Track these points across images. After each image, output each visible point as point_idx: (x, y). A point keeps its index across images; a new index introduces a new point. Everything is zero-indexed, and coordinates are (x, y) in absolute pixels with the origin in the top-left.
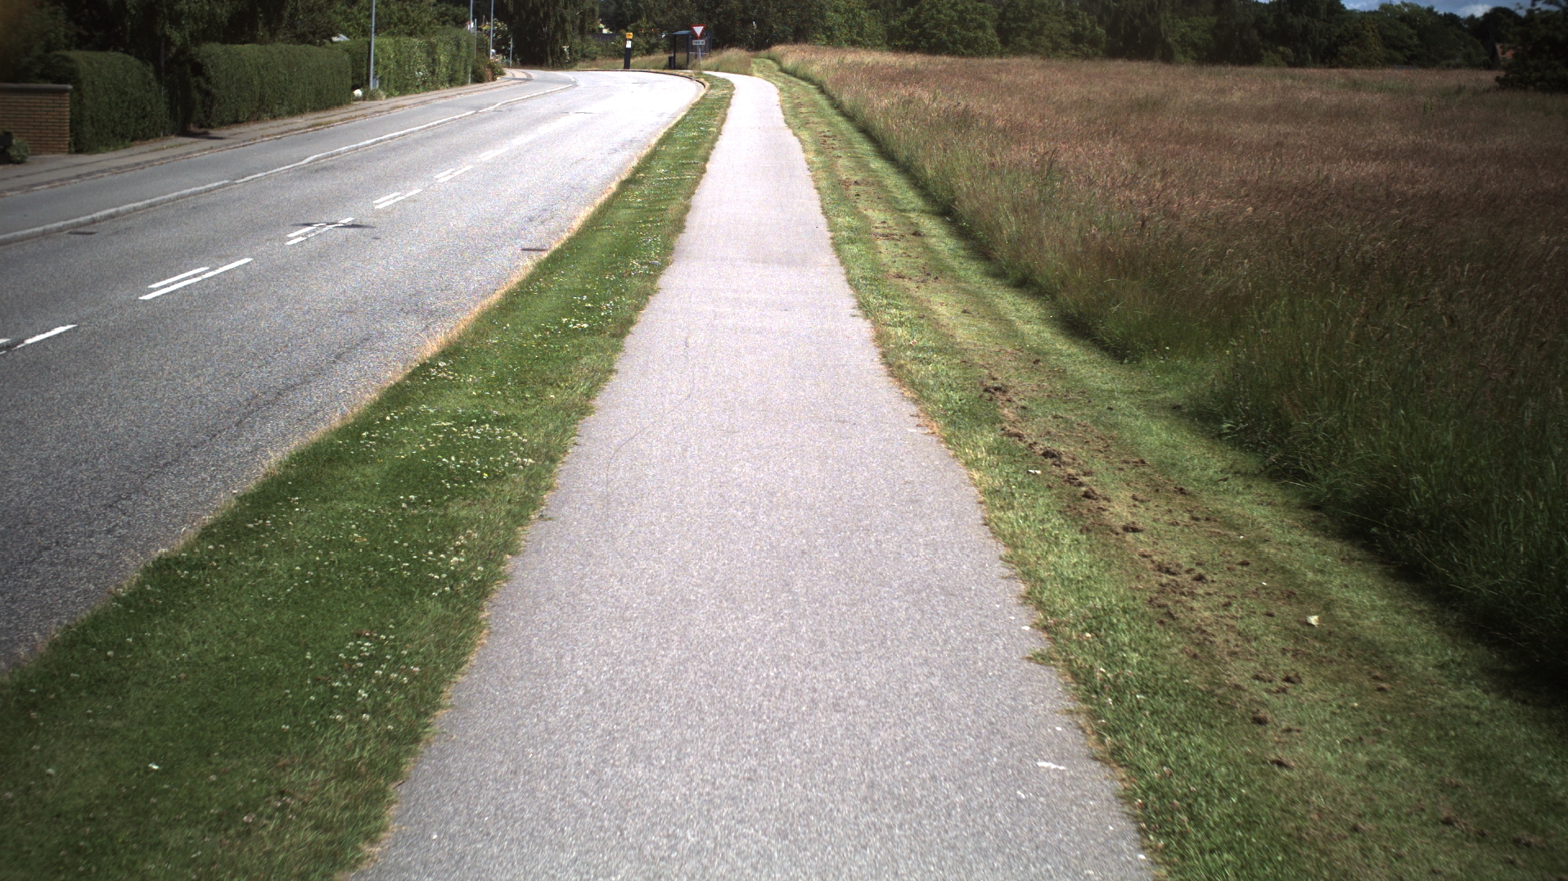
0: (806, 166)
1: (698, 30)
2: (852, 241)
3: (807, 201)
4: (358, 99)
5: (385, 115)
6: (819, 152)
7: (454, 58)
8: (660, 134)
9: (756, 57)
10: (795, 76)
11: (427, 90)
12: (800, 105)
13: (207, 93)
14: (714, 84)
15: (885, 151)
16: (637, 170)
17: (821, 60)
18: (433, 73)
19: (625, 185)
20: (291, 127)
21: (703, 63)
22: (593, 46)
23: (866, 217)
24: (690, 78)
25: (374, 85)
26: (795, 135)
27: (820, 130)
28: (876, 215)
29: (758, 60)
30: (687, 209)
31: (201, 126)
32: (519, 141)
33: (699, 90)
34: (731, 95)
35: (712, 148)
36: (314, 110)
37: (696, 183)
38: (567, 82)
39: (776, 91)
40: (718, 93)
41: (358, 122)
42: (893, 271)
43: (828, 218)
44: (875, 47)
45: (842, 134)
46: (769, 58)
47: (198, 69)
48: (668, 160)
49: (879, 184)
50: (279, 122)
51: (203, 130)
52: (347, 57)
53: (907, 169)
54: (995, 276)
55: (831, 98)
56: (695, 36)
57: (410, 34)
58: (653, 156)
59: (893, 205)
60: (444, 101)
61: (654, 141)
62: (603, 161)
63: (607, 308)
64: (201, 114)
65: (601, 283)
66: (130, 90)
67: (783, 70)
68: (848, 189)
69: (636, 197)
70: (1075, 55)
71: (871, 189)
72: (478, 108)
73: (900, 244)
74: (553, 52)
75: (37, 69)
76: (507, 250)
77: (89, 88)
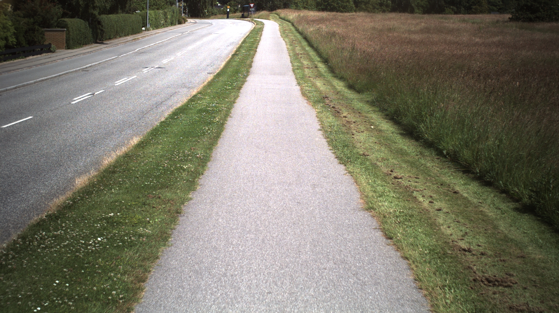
0: (286, 49)
1: (252, 5)
2: (298, 69)
3: (286, 59)
4: (144, 31)
5: (154, 36)
6: (291, 45)
7: (172, 16)
8: (242, 40)
9: (271, 13)
10: (284, 20)
11: (165, 27)
12: (286, 30)
13: (102, 30)
14: (257, 23)
15: (311, 45)
16: (236, 51)
17: (292, 15)
18: (166, 21)
19: (233, 55)
20: (127, 40)
21: (253, 16)
22: (215, 10)
23: (303, 63)
24: (249, 21)
25: (148, 26)
26: (284, 40)
27: (291, 38)
28: (305, 63)
29: (272, 15)
30: (252, 62)
31: (100, 40)
32: (198, 43)
33: (253, 26)
34: (263, 27)
35: (258, 44)
36: (132, 34)
37: (254, 55)
38: (209, 23)
39: (278, 25)
40: (259, 26)
41: (147, 38)
42: (308, 76)
43: (292, 63)
44: (312, 10)
45: (298, 39)
46: (276, 14)
47: (99, 23)
48: (245, 48)
49: (308, 54)
50: (122, 39)
51: (101, 42)
52: (140, 17)
53: (316, 50)
54: (335, 77)
55: (295, 28)
56: (251, 7)
57: (158, 9)
58: (240, 47)
59: (311, 60)
60: (171, 31)
61: (240, 43)
62: (225, 49)
63: (235, 84)
64: (100, 37)
65: (232, 79)
66: (82, 30)
67: (280, 18)
68: (298, 56)
69: (237, 59)
70: (380, 11)
71: (305, 56)
72: (182, 33)
73: (311, 70)
74: (202, 13)
75: (55, 24)
76: (203, 73)
77: (71, 30)
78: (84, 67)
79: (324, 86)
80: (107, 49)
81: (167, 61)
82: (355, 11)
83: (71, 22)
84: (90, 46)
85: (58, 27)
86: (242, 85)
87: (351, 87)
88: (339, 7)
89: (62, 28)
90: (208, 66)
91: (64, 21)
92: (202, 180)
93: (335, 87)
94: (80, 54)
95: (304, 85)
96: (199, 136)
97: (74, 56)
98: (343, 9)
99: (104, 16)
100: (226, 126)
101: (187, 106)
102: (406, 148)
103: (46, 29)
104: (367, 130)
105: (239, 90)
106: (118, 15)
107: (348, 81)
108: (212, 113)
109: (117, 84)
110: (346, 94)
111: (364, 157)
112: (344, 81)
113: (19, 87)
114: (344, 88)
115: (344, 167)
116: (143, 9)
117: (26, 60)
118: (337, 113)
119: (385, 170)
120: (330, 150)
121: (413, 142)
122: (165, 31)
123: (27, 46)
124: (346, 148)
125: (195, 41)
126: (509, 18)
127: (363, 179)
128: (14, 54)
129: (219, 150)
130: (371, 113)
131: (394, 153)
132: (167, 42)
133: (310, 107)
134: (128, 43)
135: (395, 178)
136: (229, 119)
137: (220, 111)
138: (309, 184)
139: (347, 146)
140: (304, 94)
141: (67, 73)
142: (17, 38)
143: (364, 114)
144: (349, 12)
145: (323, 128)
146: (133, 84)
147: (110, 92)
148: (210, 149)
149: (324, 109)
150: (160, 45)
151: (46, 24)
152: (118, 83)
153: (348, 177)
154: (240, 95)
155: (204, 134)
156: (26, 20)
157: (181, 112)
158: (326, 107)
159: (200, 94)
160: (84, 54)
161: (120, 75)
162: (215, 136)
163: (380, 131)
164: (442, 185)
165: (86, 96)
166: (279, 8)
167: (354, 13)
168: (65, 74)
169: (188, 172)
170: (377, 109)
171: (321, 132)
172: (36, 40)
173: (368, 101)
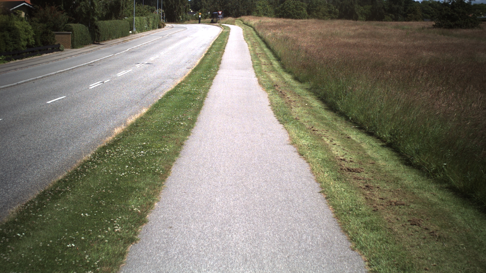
0: (248, 50)
1: (220, 12)
2: (257, 65)
3: (248, 58)
4: (131, 34)
5: (140, 38)
6: (252, 47)
7: (154, 22)
8: (213, 42)
9: (236, 20)
10: (247, 25)
11: (148, 31)
12: (248, 34)
13: (98, 33)
14: (225, 28)
15: (268, 47)
16: (208, 51)
17: (253, 21)
18: (148, 26)
19: (206, 55)
20: (118, 42)
21: (221, 22)
22: (189, 16)
23: (261, 61)
24: (218, 26)
25: (134, 30)
26: (246, 42)
27: (253, 41)
28: (263, 61)
29: (237, 21)
30: (221, 60)
31: (97, 42)
32: (177, 45)
33: (221, 30)
34: (230, 31)
35: (226, 46)
36: (122, 37)
37: (222, 54)
38: (184, 28)
39: (242, 30)
40: (226, 31)
41: (134, 40)
42: (264, 70)
43: (252, 61)
44: (271, 16)
45: (258, 42)
46: (240, 20)
47: (96, 27)
48: (215, 49)
49: (265, 54)
50: (114, 40)
51: (97, 43)
52: (128, 23)
53: (272, 50)
54: (285, 71)
55: (256, 32)
56: (219, 14)
57: (142, 15)
58: (211, 48)
59: (267, 58)
60: (153, 34)
61: (211, 44)
62: (199, 49)
63: (209, 76)
64: (97, 39)
65: (206, 72)
66: (83, 33)
67: (244, 24)
68: (258, 55)
69: (209, 57)
70: (329, 18)
71: (263, 55)
72: (163, 36)
73: (267, 66)
74: (177, 18)
75: (63, 28)
76: (183, 68)
77: (75, 33)
78: (89, 63)
79: (275, 78)
80: (103, 49)
81: (153, 59)
82: (308, 18)
83: (75, 27)
84: (90, 46)
85: (65, 31)
86: (214, 76)
87: (296, 79)
88: (294, 14)
89: (68, 31)
90: (186, 62)
91: (70, 26)
92: (193, 131)
93: (284, 78)
94: (83, 53)
95: (261, 77)
96: (187, 108)
97: (79, 54)
98: (297, 16)
99: (100, 22)
100: (205, 103)
101: (176, 90)
102: (326, 116)
103: (56, 32)
104: (302, 106)
105: (212, 80)
106: (111, 21)
107: (294, 74)
108: (194, 95)
109: (119, 76)
110: (291, 84)
111: (296, 120)
112: (292, 74)
113: (45, 77)
114: (290, 80)
115: (283, 126)
116: (129, 15)
117: (42, 57)
118: (282, 95)
119: (308, 127)
120: (275, 117)
121: (332, 113)
122: (148, 35)
123: (42, 46)
124: (285, 115)
125: (174, 42)
126: (433, 25)
127: (292, 131)
128: (33, 52)
129: (201, 116)
130: (308, 96)
131: (317, 119)
132: (151, 43)
133: (264, 92)
134: (120, 44)
135: (313, 130)
136: (206, 98)
137: (200, 94)
138: (259, 133)
139: (286, 114)
140: (260, 83)
141: (78, 67)
142: (35, 40)
143: (303, 97)
144: (302, 19)
145: (271, 104)
146: (131, 76)
147: (115, 81)
148: (196, 115)
149: (274, 93)
150: (146, 45)
151: (56, 28)
152: (120, 74)
153: (284, 130)
154: (213, 83)
155: (191, 107)
156: (41, 25)
157: (172, 94)
158: (275, 91)
159: (184, 82)
160: (87, 52)
161: (119, 69)
162: (198, 109)
163: (312, 107)
164: (342, 134)
165: (98, 84)
166: (243, 15)
167: (306, 20)
168: (76, 68)
169: (184, 126)
170: (313, 94)
171: (270, 107)
172: (49, 41)
173: (307, 89)
